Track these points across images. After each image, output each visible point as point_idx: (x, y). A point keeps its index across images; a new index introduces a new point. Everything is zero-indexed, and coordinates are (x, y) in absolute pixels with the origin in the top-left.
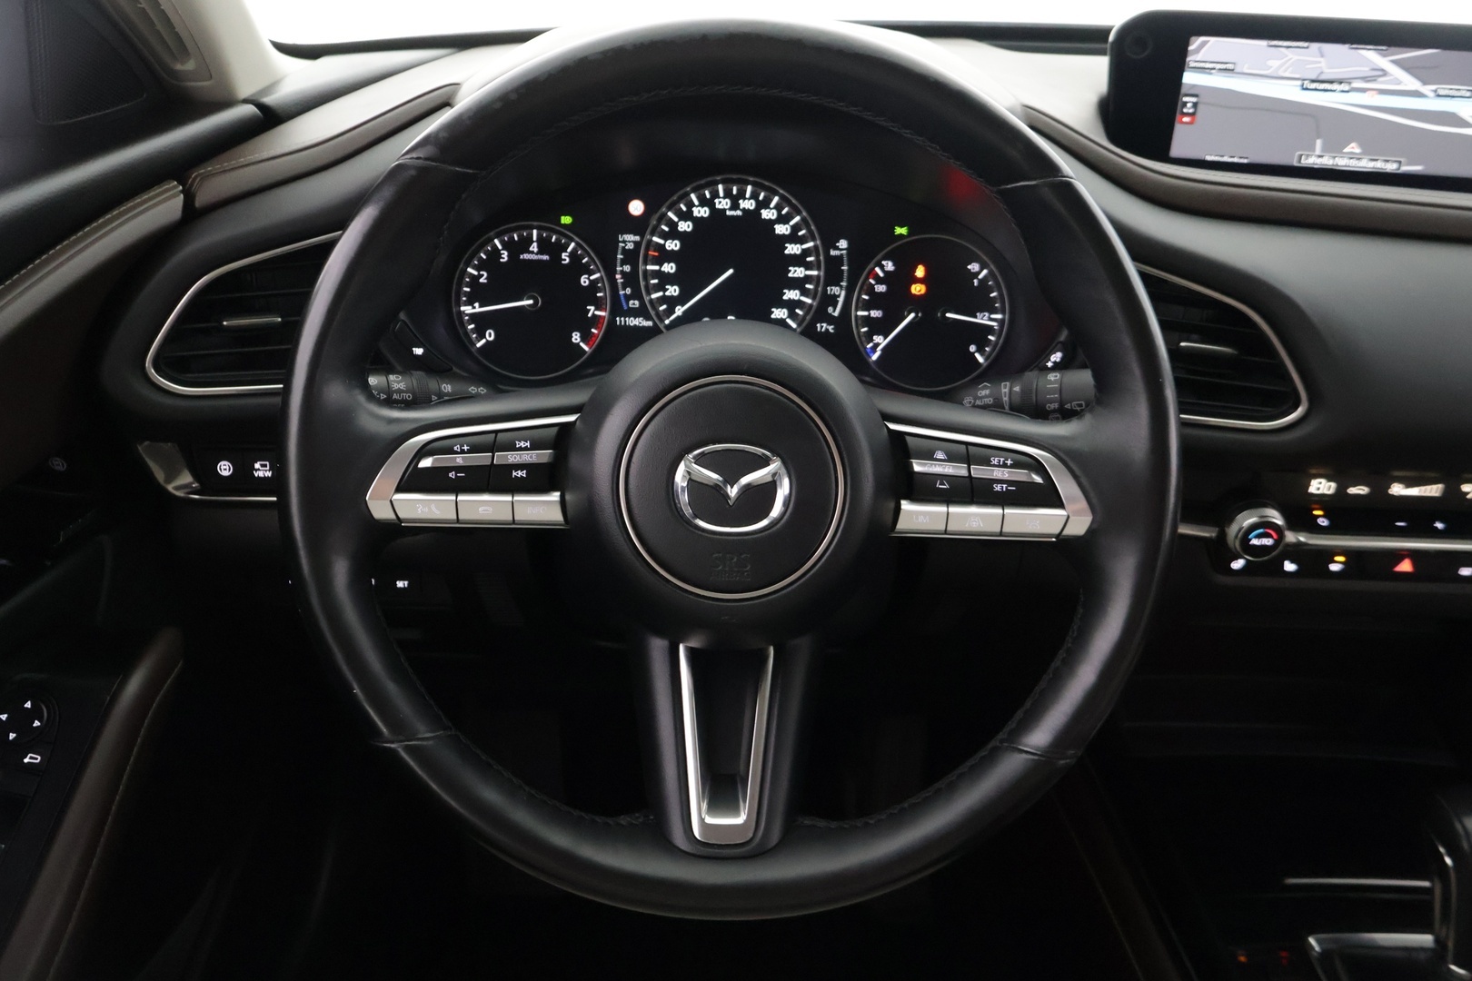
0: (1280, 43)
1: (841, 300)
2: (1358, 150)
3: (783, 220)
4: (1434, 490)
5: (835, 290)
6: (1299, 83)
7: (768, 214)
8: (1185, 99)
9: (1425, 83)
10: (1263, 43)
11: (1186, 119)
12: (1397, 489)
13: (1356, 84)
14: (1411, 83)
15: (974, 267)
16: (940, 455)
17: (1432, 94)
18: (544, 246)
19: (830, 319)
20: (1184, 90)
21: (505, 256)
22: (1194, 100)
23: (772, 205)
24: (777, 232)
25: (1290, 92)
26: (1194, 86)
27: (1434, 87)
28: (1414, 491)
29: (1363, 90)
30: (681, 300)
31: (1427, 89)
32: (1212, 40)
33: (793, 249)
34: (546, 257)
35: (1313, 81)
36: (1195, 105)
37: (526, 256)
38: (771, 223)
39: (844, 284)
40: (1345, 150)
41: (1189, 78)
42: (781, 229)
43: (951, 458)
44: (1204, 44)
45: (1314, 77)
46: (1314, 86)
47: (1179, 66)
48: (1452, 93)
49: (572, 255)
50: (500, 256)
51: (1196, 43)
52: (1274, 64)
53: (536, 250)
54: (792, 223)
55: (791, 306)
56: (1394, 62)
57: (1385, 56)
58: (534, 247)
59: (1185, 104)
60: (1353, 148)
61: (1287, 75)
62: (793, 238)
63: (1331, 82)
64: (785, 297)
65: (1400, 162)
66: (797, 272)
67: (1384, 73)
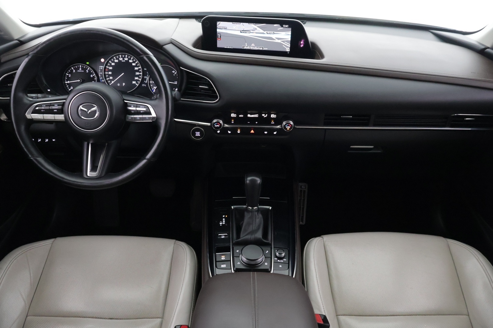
0: (235, 23)
1: (147, 79)
2: (254, 45)
3: (134, 62)
4: (256, 116)
5: (146, 77)
6: (240, 31)
7: (130, 61)
8: (218, 35)
9: (264, 31)
10: (232, 23)
11: (219, 39)
12: (249, 116)
13: (251, 31)
14: (262, 31)
15: (174, 72)
16: (132, 106)
17: (266, 33)
18: (83, 69)
19: (145, 83)
20: (217, 33)
21: (74, 71)
22: (220, 35)
23: (131, 59)
24: (133, 65)
25: (238, 33)
26: (219, 32)
27: (266, 32)
29: (253, 33)
30: (113, 80)
31: (265, 32)
32: (221, 22)
33: (136, 69)
34: (83, 71)
35: (242, 31)
36: (220, 36)
37: (79, 71)
38: (131, 63)
39: (148, 76)
40: (252, 45)
41: (218, 30)
42: (134, 64)
43: (134, 107)
45: (243, 30)
46: (243, 32)
47: (216, 28)
48: (270, 33)
49: (89, 71)
50: (73, 71)
51: (218, 23)
52: (234, 27)
53: (81, 70)
54: (136, 63)
55: (137, 81)
56: (257, 27)
57: (255, 25)
58: (80, 69)
59: (218, 36)
60: (253, 45)
61: (237, 29)
62: (136, 66)
63: (246, 31)
64: (135, 79)
65: (263, 48)
66: (137, 73)
67: (256, 29)
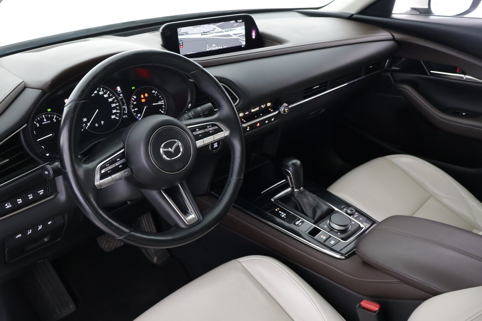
0: (195, 26)
1: (126, 109)
2: (215, 45)
3: (105, 93)
4: (257, 109)
5: (124, 107)
6: (201, 34)
7: (101, 93)
8: (180, 42)
9: (223, 29)
10: (192, 27)
11: (181, 46)
12: (253, 111)
13: (211, 32)
14: (220, 30)
15: (154, 91)
16: (197, 130)
17: (224, 31)
18: (48, 119)
19: (125, 114)
20: (179, 40)
21: (38, 125)
22: (182, 42)
23: (101, 90)
24: (105, 97)
25: (199, 36)
26: (181, 39)
27: (224, 30)
28: (255, 110)
29: (213, 33)
30: (88, 121)
31: (223, 30)
32: (182, 28)
33: (110, 100)
34: (49, 122)
35: (203, 33)
36: (182, 43)
37: (44, 123)
38: (103, 95)
39: (125, 105)
40: (213, 46)
41: (179, 37)
42: (106, 96)
43: (200, 129)
44: (181, 29)
45: (203, 32)
46: (203, 34)
47: (176, 34)
48: (228, 30)
49: (56, 119)
50: (36, 125)
51: (179, 30)
52: (195, 31)
53: (46, 120)
54: (107, 94)
55: (115, 114)
56: (216, 26)
57: (214, 25)
58: (45, 120)
59: (180, 43)
60: (214, 45)
61: (198, 33)
62: (109, 97)
63: (206, 33)
64: (113, 112)
65: (223, 46)
66: (114, 105)
67: (215, 29)
